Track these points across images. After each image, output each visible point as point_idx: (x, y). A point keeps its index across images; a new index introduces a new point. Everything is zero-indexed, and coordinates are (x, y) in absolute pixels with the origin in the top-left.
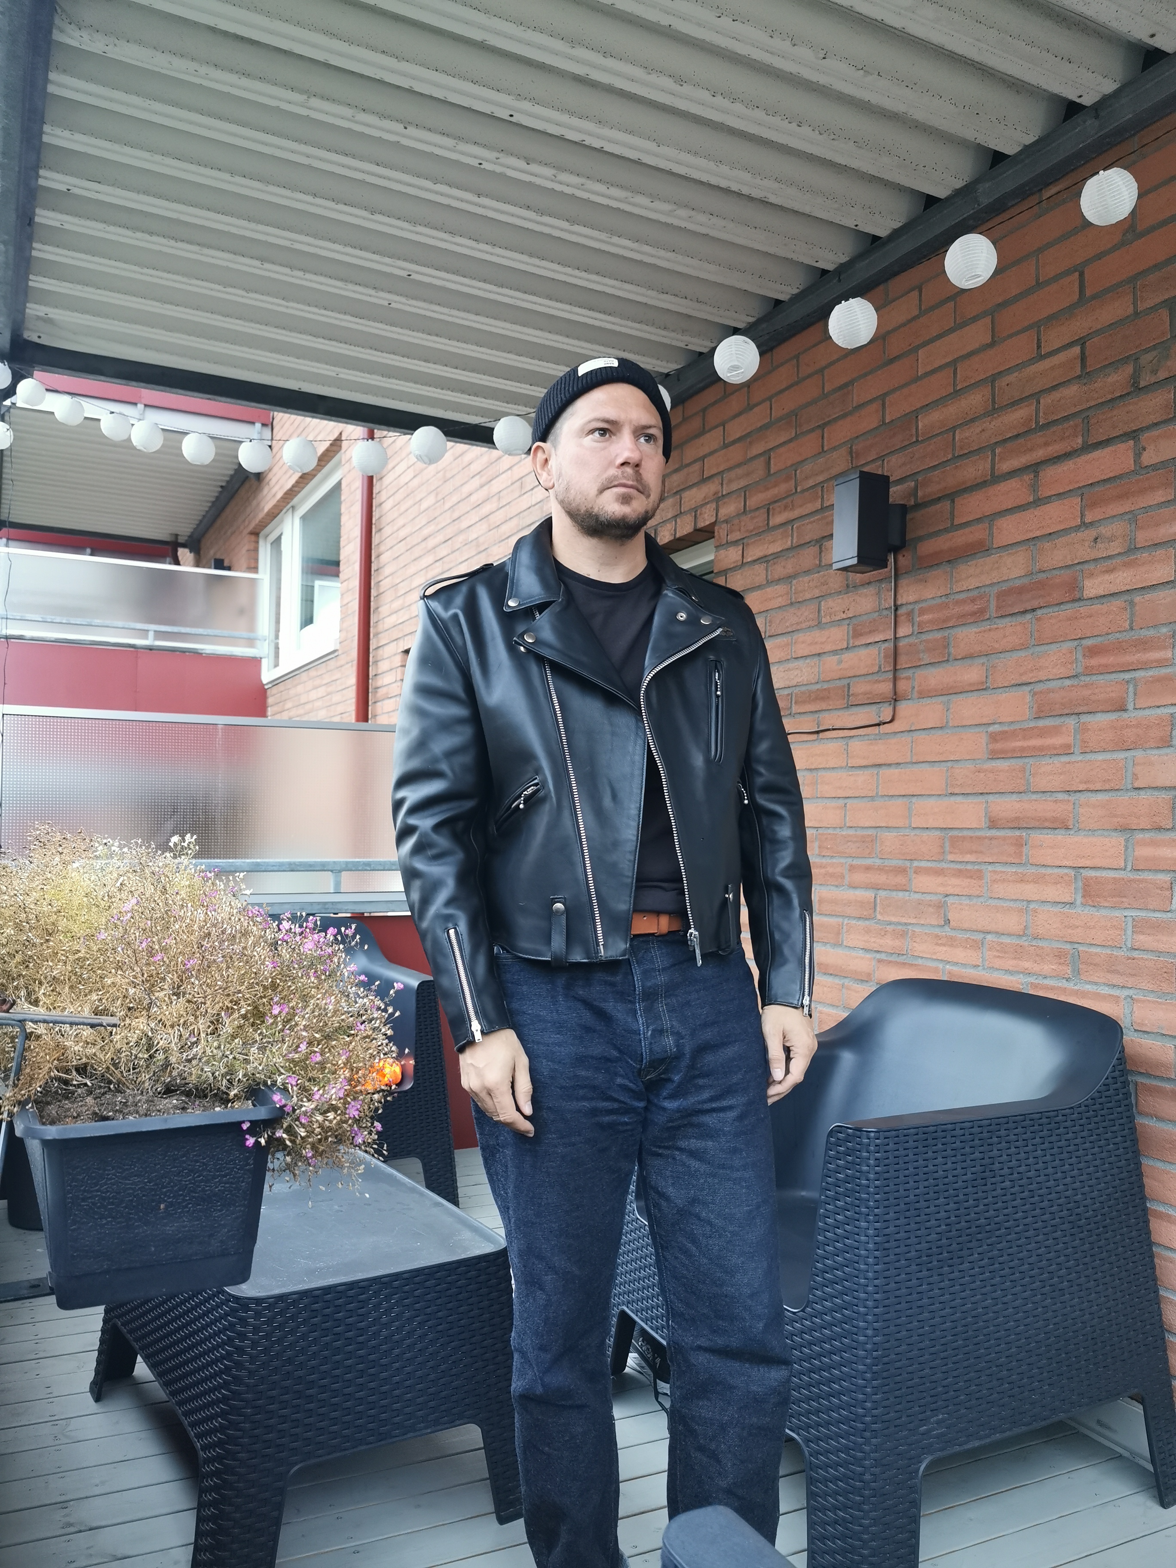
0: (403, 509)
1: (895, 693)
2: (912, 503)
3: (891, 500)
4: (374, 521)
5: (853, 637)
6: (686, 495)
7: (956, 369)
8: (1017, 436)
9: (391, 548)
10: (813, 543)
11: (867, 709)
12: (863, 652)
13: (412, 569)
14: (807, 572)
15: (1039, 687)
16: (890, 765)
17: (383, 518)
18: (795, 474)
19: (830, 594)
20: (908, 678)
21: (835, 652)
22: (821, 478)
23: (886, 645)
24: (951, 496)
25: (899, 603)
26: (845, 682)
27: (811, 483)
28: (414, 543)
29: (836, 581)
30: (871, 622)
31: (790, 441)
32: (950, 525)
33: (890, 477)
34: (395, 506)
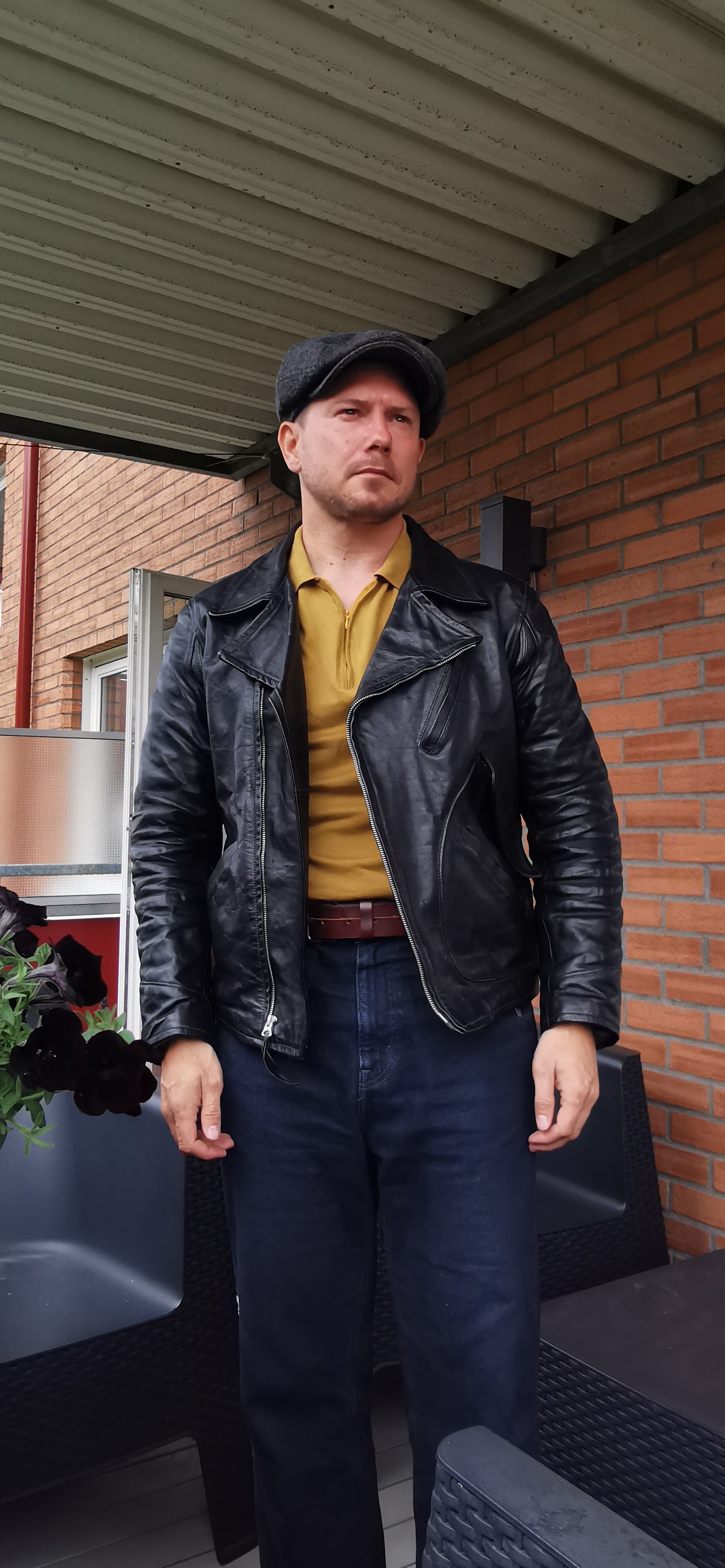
0: (66, 520)
2: (552, 527)
3: (532, 523)
4: (37, 531)
7: (587, 409)
8: (642, 470)
9: (54, 556)
13: (75, 578)
15: (668, 696)
17: (46, 528)
18: (445, 496)
22: (467, 502)
24: (586, 521)
27: (459, 506)
28: (78, 552)
31: (440, 466)
32: (585, 548)
33: (530, 502)
34: (58, 517)
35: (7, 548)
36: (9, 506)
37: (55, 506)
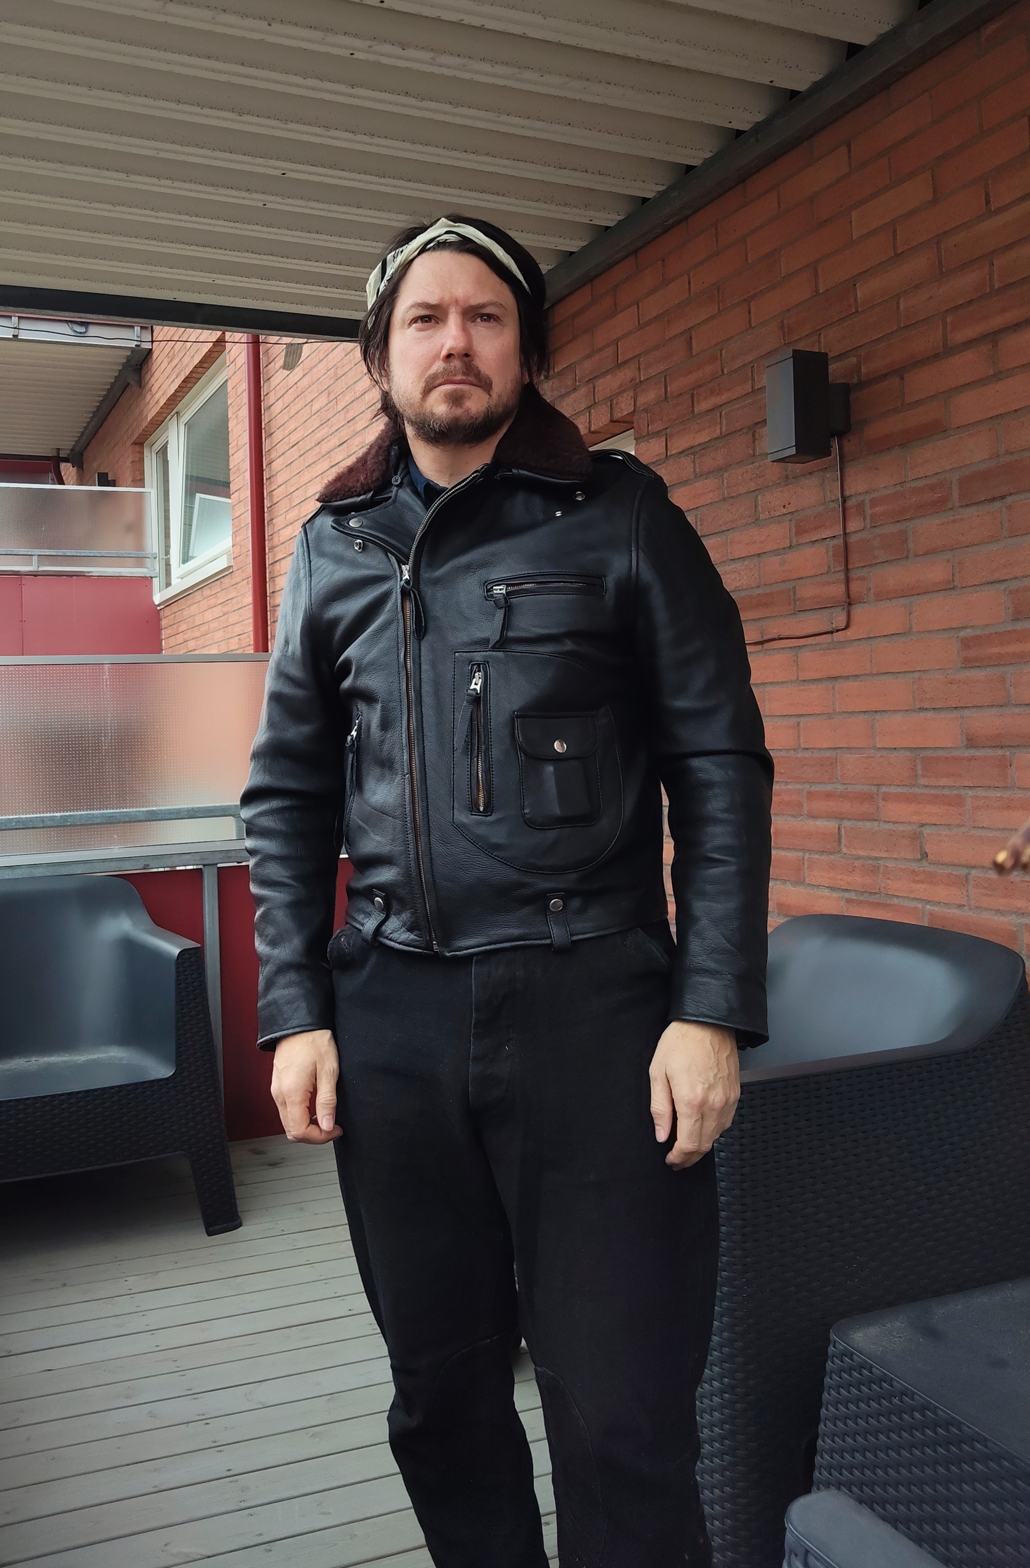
0: (293, 412)
1: (849, 596)
2: (855, 380)
3: (830, 379)
4: (263, 427)
5: (797, 534)
6: (600, 383)
7: (895, 231)
8: (970, 302)
9: (282, 454)
10: (745, 430)
11: (817, 615)
12: (809, 551)
13: (306, 477)
14: (740, 463)
15: (1014, 585)
16: (847, 677)
17: (273, 423)
18: (721, 354)
19: (768, 487)
20: (863, 579)
21: (776, 552)
22: (750, 358)
23: (835, 542)
24: (900, 371)
25: (847, 493)
26: (790, 585)
27: (739, 363)
28: (308, 448)
29: (774, 472)
30: (816, 516)
31: (713, 317)
32: (900, 404)
33: (827, 354)
34: (285, 409)
35: (233, 448)
36: (233, 400)
37: (280, 398)
